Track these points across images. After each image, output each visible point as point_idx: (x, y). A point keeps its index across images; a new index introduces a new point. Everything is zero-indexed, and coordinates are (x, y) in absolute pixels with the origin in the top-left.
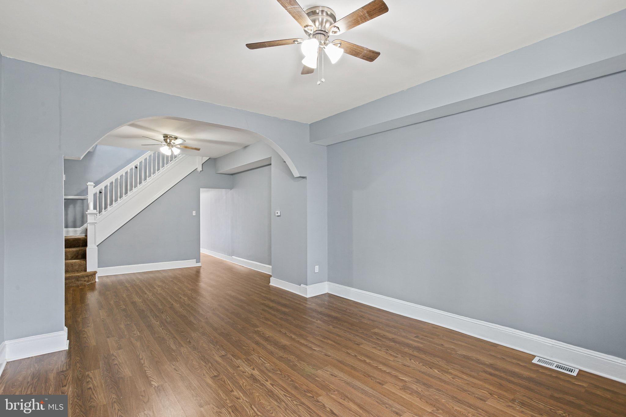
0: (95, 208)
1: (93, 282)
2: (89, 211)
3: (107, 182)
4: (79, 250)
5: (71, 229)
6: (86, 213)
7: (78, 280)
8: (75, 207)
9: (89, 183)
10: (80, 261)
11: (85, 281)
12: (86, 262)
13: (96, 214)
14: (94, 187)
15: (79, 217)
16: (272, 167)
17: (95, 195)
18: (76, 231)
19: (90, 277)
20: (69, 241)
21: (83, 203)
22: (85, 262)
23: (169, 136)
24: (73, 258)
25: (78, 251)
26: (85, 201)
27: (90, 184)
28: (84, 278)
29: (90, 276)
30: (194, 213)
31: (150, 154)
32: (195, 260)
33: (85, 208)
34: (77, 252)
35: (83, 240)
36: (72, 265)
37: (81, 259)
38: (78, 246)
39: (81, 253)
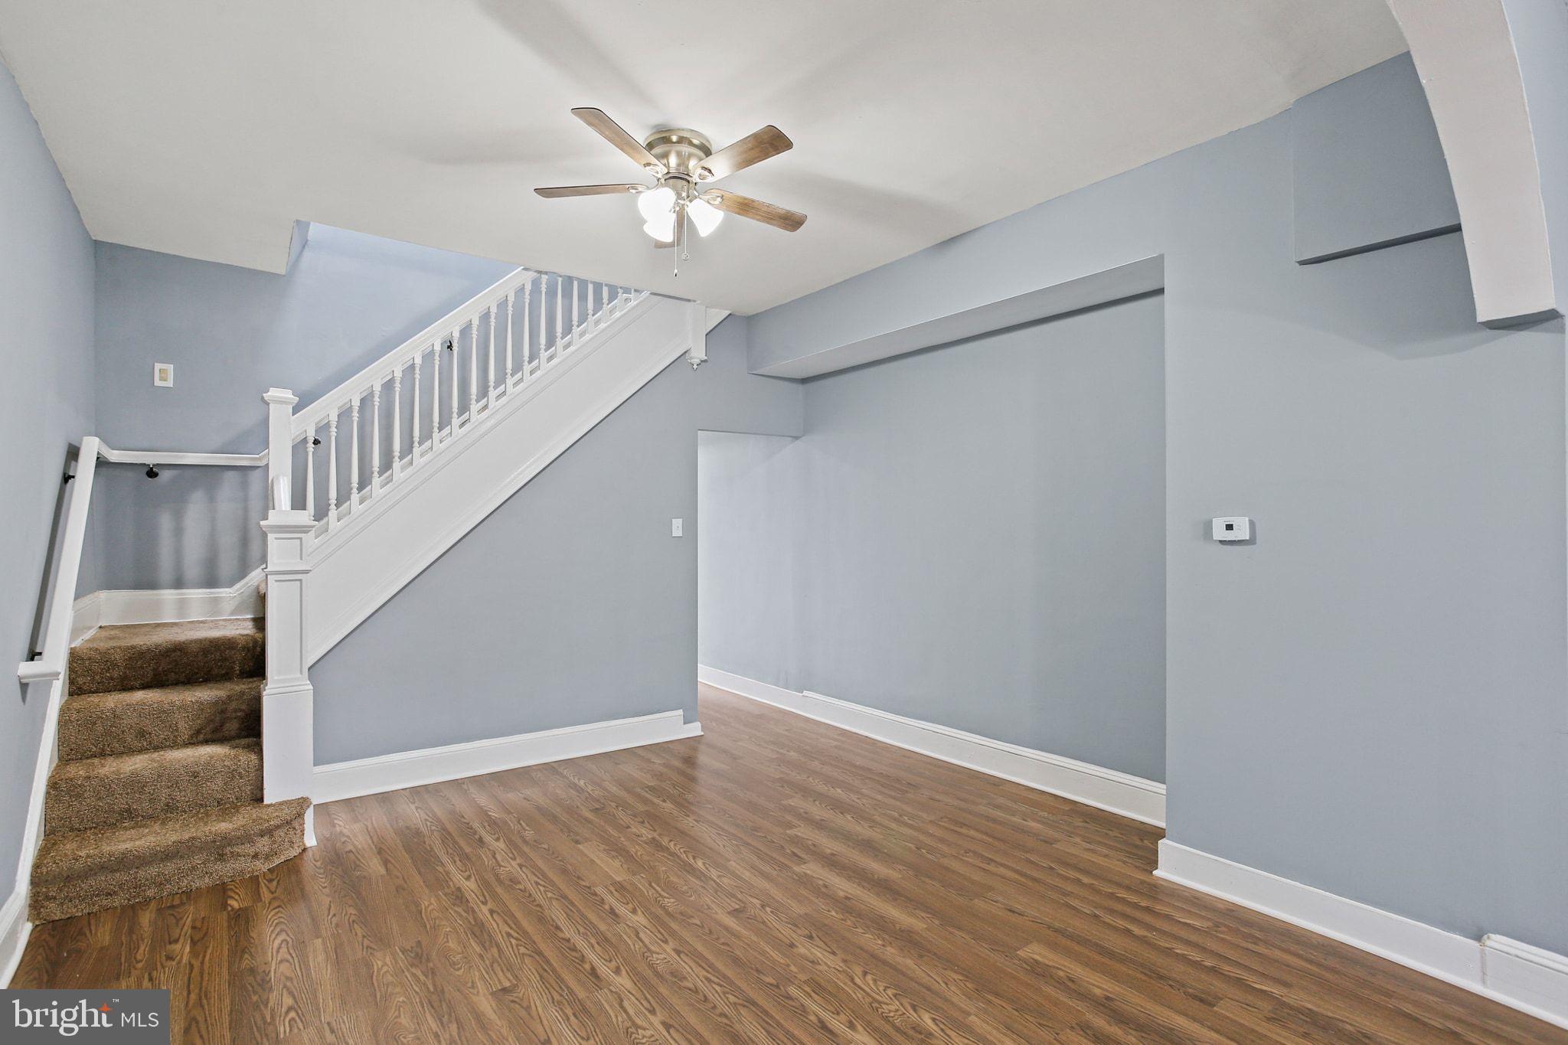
0: (298, 503)
1: (294, 852)
2: (273, 518)
3: (350, 392)
4: (229, 697)
5: (196, 594)
6: (262, 523)
7: (221, 857)
8: (212, 499)
9: (273, 393)
10: (233, 752)
11: (256, 856)
12: (261, 759)
13: (304, 529)
14: (296, 410)
15: (228, 541)
16: (1167, 306)
17: (299, 447)
18: (216, 601)
19: (281, 833)
20: (186, 654)
21: (244, 485)
22: (253, 757)
23: (674, 138)
24: (201, 737)
25: (224, 703)
26: (255, 477)
27: (280, 395)
28: (252, 842)
29: (278, 827)
30: (677, 527)
31: (517, 284)
32: (681, 712)
33: (255, 504)
34: (220, 709)
35: (245, 648)
36: (195, 775)
37: (239, 737)
38: (226, 677)
39: (235, 711)
